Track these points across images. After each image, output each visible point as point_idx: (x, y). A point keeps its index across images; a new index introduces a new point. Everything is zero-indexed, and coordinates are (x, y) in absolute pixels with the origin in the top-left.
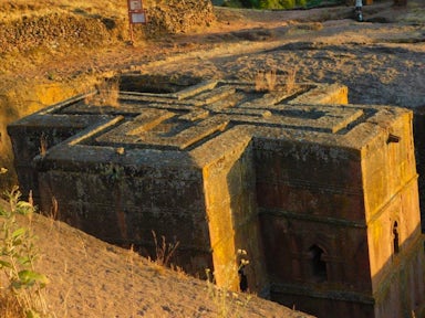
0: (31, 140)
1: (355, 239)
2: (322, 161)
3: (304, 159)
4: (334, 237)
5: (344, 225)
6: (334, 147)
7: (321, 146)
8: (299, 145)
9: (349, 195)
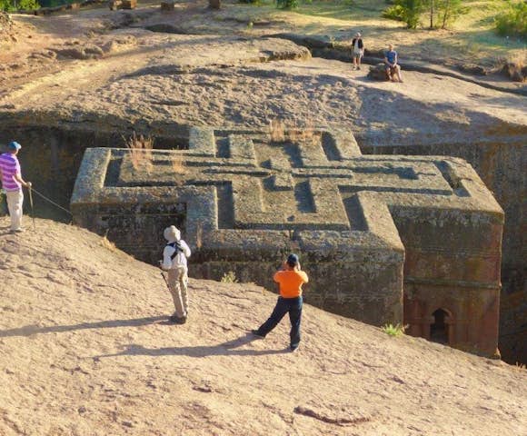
0: (104, 219)
1: (485, 300)
2: (461, 226)
3: (442, 225)
4: (462, 299)
5: (475, 288)
6: (476, 211)
7: (462, 211)
8: (438, 212)
9: (485, 258)
